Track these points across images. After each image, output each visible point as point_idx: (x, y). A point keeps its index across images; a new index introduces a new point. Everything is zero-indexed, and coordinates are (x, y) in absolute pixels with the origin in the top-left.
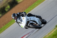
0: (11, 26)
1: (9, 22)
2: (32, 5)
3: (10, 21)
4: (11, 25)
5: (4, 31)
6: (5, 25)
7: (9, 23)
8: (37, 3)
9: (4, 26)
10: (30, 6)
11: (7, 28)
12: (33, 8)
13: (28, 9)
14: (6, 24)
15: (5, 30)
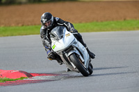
0: (31, 36)
1: (32, 25)
2: (102, 21)
3: (35, 25)
4: (33, 34)
5: (9, 37)
6: (20, 25)
7: (31, 27)
8: (113, 25)
9: (17, 28)
10: (97, 21)
11: (20, 34)
12: (100, 30)
13: (88, 24)
14: (23, 25)
15: (12, 35)
